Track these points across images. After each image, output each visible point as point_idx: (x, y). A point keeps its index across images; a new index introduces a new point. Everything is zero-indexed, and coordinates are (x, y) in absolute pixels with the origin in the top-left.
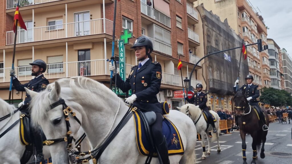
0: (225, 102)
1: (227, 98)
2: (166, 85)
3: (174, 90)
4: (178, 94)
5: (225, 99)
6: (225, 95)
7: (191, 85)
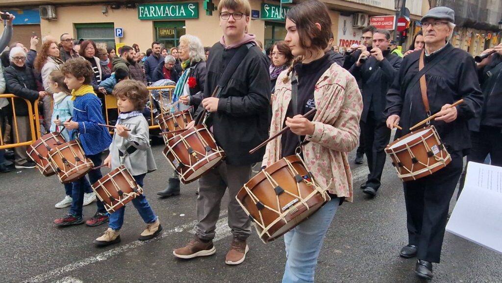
0: (457, 40)
1: (463, 32)
2: (359, 4)
3: (371, 15)
4: (378, 21)
6: (461, 27)
7: (406, 7)
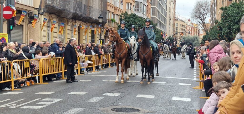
5: (69, 25)
